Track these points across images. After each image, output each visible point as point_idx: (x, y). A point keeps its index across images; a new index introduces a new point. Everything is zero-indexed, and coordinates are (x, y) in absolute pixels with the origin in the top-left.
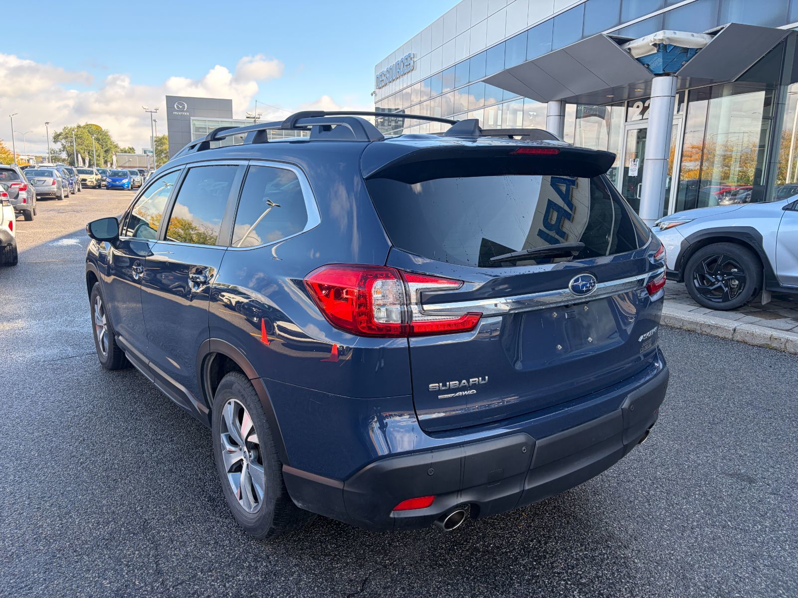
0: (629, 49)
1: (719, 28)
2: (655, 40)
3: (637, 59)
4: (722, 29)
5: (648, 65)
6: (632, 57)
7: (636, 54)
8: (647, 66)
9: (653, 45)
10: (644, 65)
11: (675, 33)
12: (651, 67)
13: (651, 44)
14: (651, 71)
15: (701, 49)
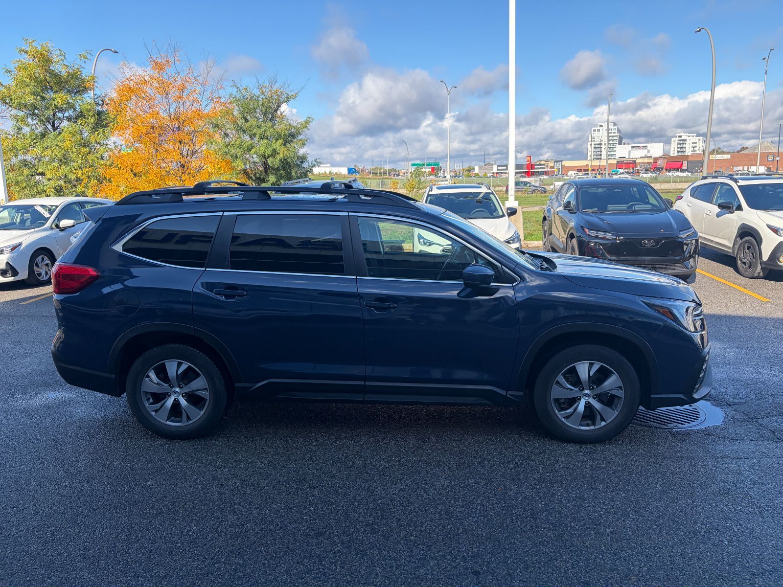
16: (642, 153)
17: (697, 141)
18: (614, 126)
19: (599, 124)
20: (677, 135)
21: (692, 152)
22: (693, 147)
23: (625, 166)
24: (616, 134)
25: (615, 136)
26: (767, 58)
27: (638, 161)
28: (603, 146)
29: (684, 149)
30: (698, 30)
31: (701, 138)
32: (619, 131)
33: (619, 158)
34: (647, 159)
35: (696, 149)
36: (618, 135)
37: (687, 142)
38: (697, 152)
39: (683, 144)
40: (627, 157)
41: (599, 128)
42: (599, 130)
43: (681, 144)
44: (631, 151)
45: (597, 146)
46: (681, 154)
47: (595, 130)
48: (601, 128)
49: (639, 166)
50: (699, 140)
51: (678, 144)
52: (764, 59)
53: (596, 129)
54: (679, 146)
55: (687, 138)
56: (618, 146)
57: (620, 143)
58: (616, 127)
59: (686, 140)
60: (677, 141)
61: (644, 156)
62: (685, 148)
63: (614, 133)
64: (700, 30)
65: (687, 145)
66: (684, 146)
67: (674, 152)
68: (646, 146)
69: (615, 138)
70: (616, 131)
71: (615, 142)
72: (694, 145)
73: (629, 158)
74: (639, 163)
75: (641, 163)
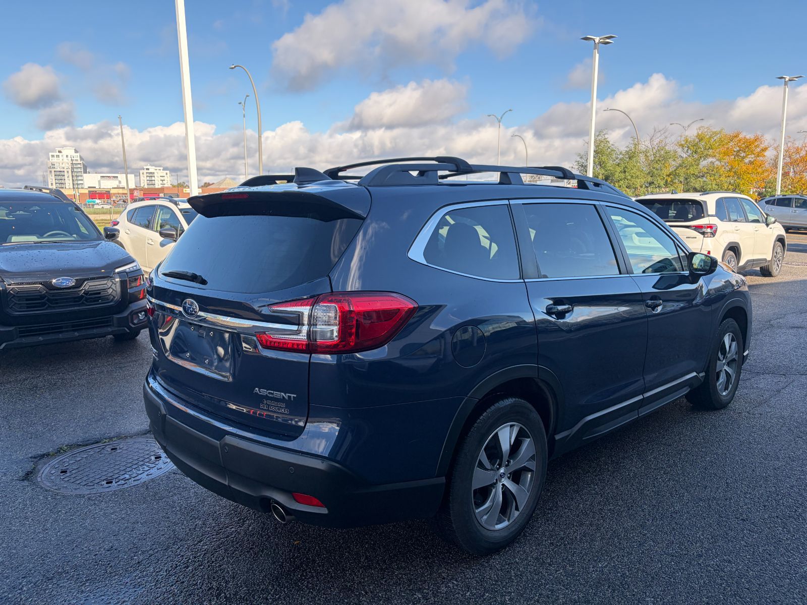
16: (114, 183)
17: (165, 175)
18: (75, 153)
19: (58, 149)
20: (145, 167)
21: (162, 185)
22: (162, 181)
23: (99, 196)
24: (79, 162)
25: (79, 164)
26: (243, 103)
27: (111, 192)
28: (66, 173)
29: (153, 182)
30: (233, 66)
31: (168, 172)
32: (81, 158)
33: (89, 187)
34: (121, 190)
35: (165, 182)
36: (81, 162)
37: (156, 175)
38: (166, 186)
39: (152, 177)
40: (97, 187)
41: (58, 154)
42: (58, 156)
43: (150, 177)
44: (101, 181)
45: (58, 173)
46: (151, 186)
47: (53, 156)
48: (60, 154)
49: (114, 197)
50: (167, 174)
51: (147, 177)
52: (240, 103)
53: (55, 154)
54: (148, 178)
55: (155, 171)
56: (85, 175)
57: (85, 172)
58: (78, 154)
59: (154, 173)
60: (145, 173)
61: (116, 186)
62: (154, 180)
63: (77, 160)
64: (235, 67)
65: (156, 178)
66: (153, 178)
67: (144, 184)
68: (117, 177)
69: (79, 166)
70: (79, 159)
71: (79, 170)
72: (162, 178)
73: (100, 188)
74: (114, 194)
75: (116, 194)
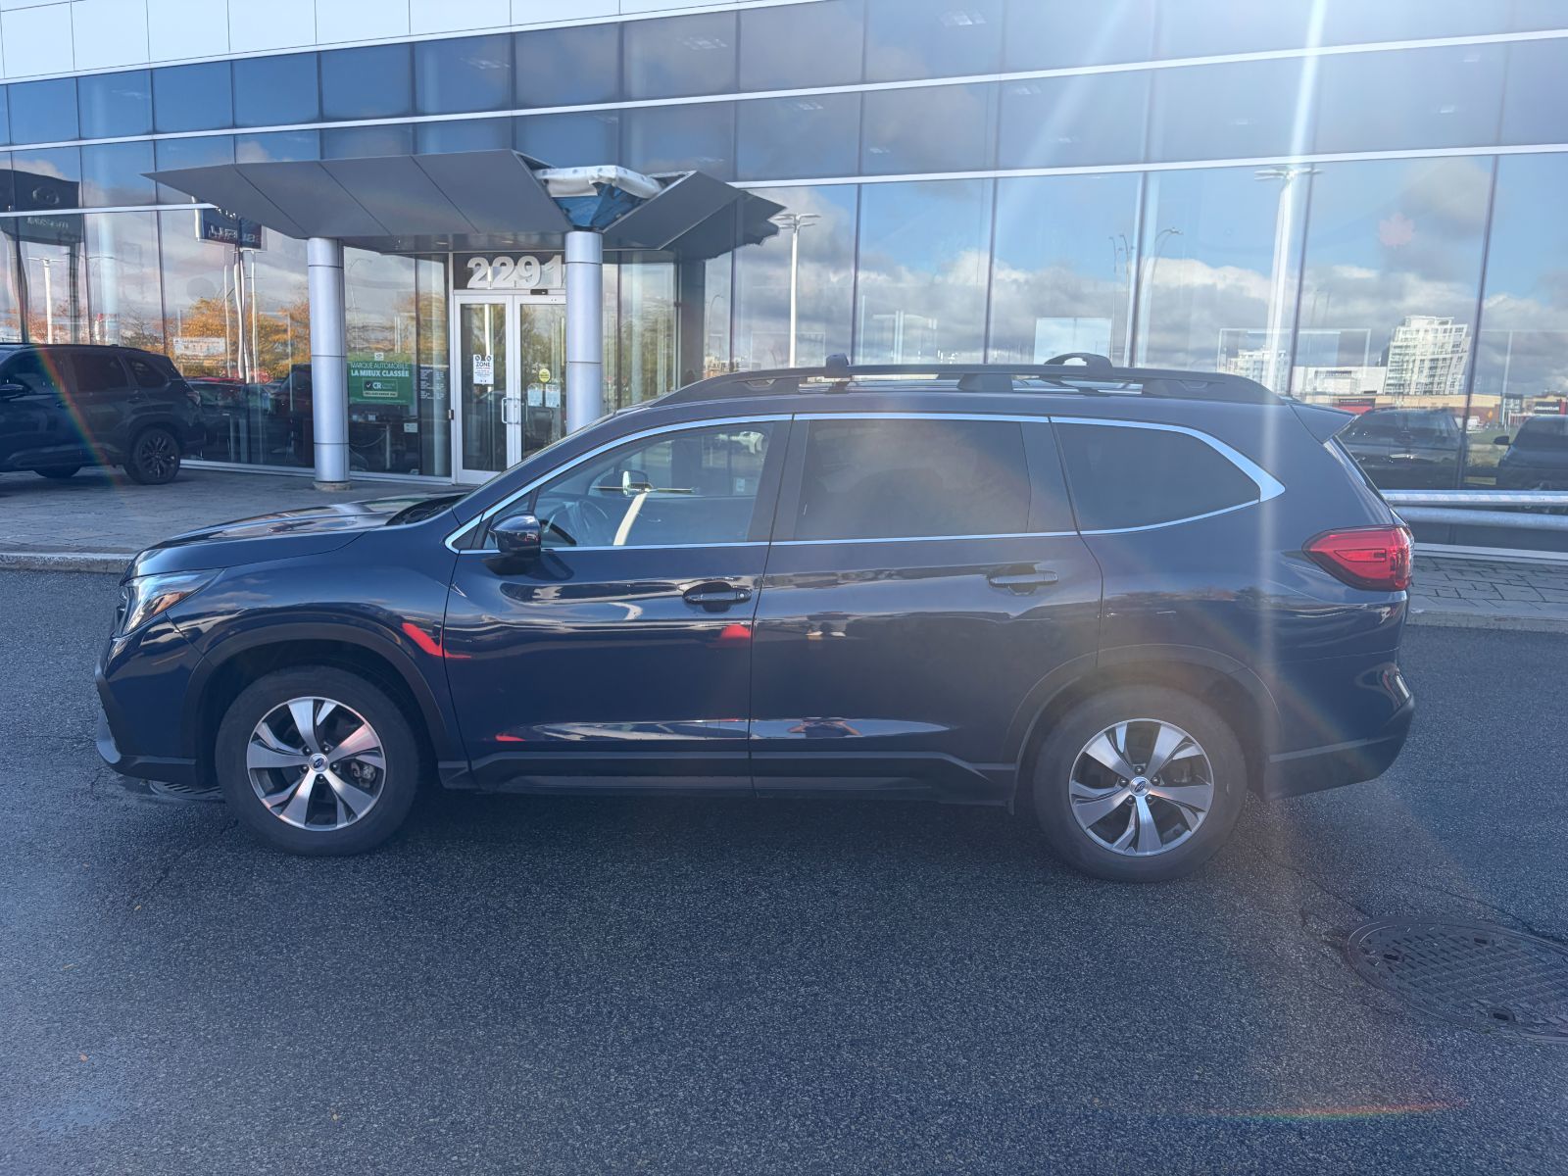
0: (546, 181)
1: (675, 174)
2: (601, 177)
3: (555, 200)
4: (682, 176)
5: (568, 210)
6: (548, 194)
7: (554, 191)
8: (565, 211)
9: (594, 184)
10: (561, 208)
11: (626, 172)
12: (571, 216)
13: (591, 182)
14: (570, 220)
15: (647, 200)
